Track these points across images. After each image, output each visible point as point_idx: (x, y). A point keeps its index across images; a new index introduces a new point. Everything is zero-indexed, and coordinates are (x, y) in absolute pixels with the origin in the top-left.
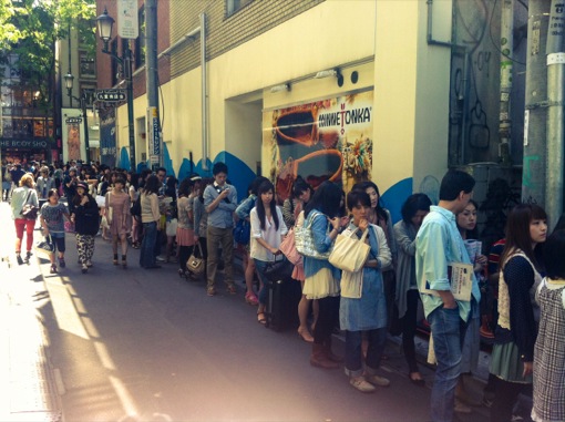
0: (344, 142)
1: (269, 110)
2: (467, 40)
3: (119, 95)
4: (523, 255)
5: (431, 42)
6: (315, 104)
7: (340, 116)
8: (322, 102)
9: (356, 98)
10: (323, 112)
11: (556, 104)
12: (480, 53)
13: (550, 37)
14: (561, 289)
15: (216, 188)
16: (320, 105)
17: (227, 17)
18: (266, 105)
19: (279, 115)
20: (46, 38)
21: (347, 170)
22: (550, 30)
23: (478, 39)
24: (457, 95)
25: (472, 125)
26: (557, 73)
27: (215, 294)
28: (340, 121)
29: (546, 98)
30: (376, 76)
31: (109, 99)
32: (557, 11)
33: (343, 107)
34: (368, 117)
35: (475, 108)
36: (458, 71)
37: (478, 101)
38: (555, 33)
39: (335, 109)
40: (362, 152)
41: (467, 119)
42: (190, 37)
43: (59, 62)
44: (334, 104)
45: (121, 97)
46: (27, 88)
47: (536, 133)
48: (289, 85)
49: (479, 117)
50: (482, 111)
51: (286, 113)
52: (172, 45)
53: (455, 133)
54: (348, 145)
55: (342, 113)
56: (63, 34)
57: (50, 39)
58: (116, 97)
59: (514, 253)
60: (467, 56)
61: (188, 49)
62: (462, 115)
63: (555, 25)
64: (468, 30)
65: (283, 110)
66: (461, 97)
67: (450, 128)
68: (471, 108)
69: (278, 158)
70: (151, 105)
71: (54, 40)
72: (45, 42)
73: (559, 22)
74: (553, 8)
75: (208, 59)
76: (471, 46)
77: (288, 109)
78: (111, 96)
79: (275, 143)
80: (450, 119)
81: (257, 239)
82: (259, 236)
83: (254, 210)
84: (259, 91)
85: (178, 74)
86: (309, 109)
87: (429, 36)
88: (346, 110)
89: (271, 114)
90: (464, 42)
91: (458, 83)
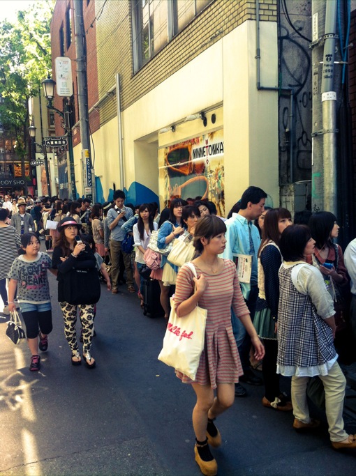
0: (208, 170)
1: (162, 147)
2: (292, 84)
3: (62, 140)
4: (274, 244)
5: (260, 88)
6: (190, 141)
7: (205, 149)
8: (194, 139)
9: (214, 135)
10: (195, 147)
11: (328, 131)
12: (304, 94)
13: (324, 80)
14: (292, 268)
15: (117, 210)
16: (193, 141)
17: (134, 75)
18: (160, 145)
19: (168, 151)
20: (20, 97)
21: (211, 191)
22: (324, 74)
23: (302, 82)
24: (285, 128)
25: (299, 152)
26: (329, 108)
27: (117, 292)
28: (205, 154)
29: (322, 128)
30: (225, 117)
31: (54, 144)
32: (327, 59)
33: (207, 142)
34: (223, 150)
35: (301, 138)
36: (285, 109)
37: (304, 132)
38: (327, 77)
39: (202, 144)
40: (220, 177)
41: (294, 147)
42: (110, 93)
43: (33, 116)
44: (201, 140)
45: (64, 142)
46: (8, 138)
47: (318, 155)
48: (173, 127)
49: (305, 145)
50: (307, 140)
51: (172, 149)
52: (100, 99)
53: (285, 158)
54: (211, 172)
55: (207, 147)
56: (35, 93)
57: (24, 97)
58: (60, 143)
59: (267, 243)
60: (292, 97)
61: (111, 102)
62: (289, 143)
63: (326, 71)
64: (293, 76)
65: (170, 147)
66: (287, 130)
67: (280, 154)
68: (297, 137)
69: (168, 186)
70: (84, 148)
71: (28, 98)
72: (20, 101)
73: (330, 68)
74: (325, 58)
75: (122, 110)
76: (296, 89)
77: (174, 146)
78: (56, 143)
79: (167, 173)
80: (280, 148)
81: (138, 247)
82: (139, 244)
83: (135, 226)
84: (155, 134)
85: (105, 122)
86: (186, 145)
87: (259, 84)
88: (209, 145)
89: (163, 150)
90: (290, 85)
91: (286, 118)
